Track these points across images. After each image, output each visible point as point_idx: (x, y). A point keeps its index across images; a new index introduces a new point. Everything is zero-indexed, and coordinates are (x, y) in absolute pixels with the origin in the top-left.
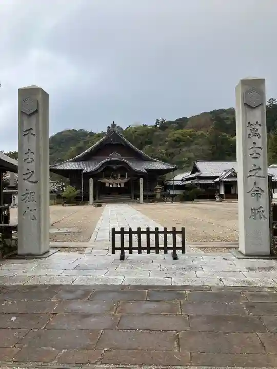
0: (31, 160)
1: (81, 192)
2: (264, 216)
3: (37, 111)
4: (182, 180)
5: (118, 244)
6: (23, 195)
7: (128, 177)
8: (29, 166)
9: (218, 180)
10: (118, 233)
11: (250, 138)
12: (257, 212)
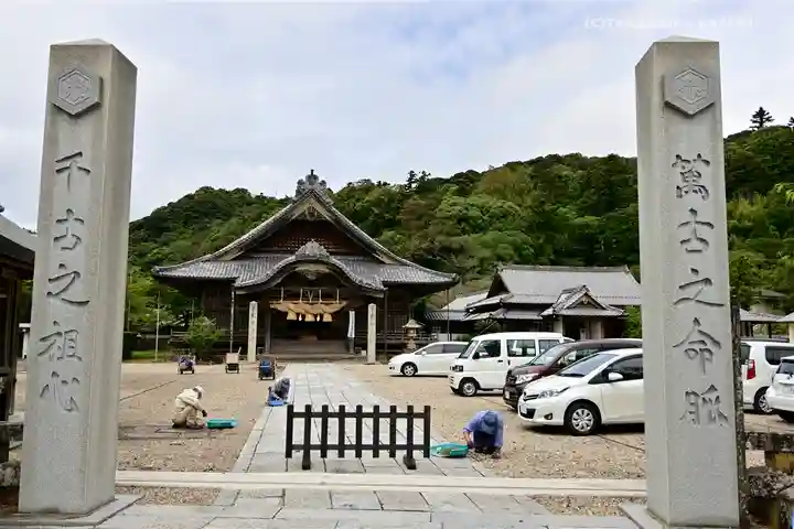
0: (74, 240)
1: (228, 332)
2: (721, 415)
3: (96, 107)
4: (467, 310)
5: (298, 439)
6: (43, 339)
7: (342, 299)
8: (66, 257)
9: (549, 312)
10: (299, 415)
11: (681, 196)
12: (700, 401)
